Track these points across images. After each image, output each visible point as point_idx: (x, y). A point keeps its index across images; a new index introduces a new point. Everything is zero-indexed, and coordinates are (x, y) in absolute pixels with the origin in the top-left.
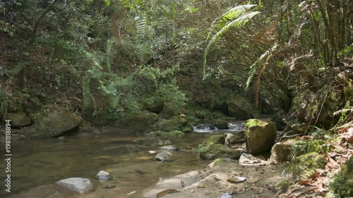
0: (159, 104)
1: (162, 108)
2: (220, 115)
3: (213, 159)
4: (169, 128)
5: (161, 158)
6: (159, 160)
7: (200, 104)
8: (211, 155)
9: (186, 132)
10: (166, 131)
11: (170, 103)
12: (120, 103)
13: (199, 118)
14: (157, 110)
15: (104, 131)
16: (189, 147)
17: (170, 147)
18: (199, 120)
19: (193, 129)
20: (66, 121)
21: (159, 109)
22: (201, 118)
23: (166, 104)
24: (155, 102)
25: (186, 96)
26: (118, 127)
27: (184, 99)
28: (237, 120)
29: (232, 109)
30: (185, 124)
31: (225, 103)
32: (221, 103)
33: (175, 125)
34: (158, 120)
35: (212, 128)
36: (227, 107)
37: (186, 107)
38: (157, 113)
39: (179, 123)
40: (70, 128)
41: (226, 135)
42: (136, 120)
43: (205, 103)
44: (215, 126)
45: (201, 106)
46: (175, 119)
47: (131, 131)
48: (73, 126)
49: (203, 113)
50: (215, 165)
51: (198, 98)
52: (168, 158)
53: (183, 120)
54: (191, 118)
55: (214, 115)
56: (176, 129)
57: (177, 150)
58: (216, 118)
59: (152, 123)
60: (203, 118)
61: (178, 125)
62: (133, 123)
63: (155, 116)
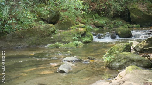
0: (54, 14)
1: (59, 18)
2: (121, 22)
3: (121, 68)
4: (67, 39)
5: (64, 70)
6: (62, 72)
7: (99, 12)
8: (118, 64)
9: (86, 42)
10: (64, 42)
11: (66, 13)
12: (10, 13)
13: (98, 27)
14: (53, 21)
16: (93, 57)
18: (98, 29)
19: (92, 39)
21: (55, 19)
22: (100, 27)
23: (62, 13)
24: (51, 12)
25: (83, 4)
26: (11, 41)
27: (82, 7)
28: (141, 26)
29: (134, 15)
30: (84, 35)
31: (127, 9)
32: (122, 9)
33: (74, 35)
35: (113, 37)
36: (129, 14)
37: (83, 16)
38: (54, 24)
39: (78, 34)
41: (131, 44)
42: (31, 32)
43: (104, 10)
44: (117, 34)
45: (99, 14)
46: (73, 30)
47: (27, 45)
49: (102, 21)
50: (126, 73)
51: (96, 6)
52: (72, 69)
53: (82, 30)
54: (90, 27)
55: (115, 23)
56: (74, 40)
57: (80, 60)
58: (117, 26)
59: (49, 35)
60: (102, 27)
61: (77, 36)
62: (28, 36)
63: (51, 27)
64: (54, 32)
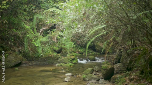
3: (88, 81)
6: (66, 81)
8: (88, 79)
9: (74, 63)
10: (65, 63)
12: (43, 50)
13: (80, 53)
15: (33, 63)
17: (69, 74)
18: (80, 55)
19: (77, 61)
20: (16, 59)
21: (60, 51)
25: (74, 44)
27: (73, 46)
29: (97, 48)
30: (74, 59)
31: (94, 45)
32: (92, 45)
34: (60, 57)
36: (95, 47)
40: (18, 63)
44: (89, 59)
47: (47, 63)
48: (20, 61)
49: (82, 50)
52: (70, 80)
56: (69, 62)
57: (73, 75)
59: (58, 59)
60: (82, 53)
61: (70, 60)
62: (48, 59)
63: (59, 55)
64: (60, 58)
